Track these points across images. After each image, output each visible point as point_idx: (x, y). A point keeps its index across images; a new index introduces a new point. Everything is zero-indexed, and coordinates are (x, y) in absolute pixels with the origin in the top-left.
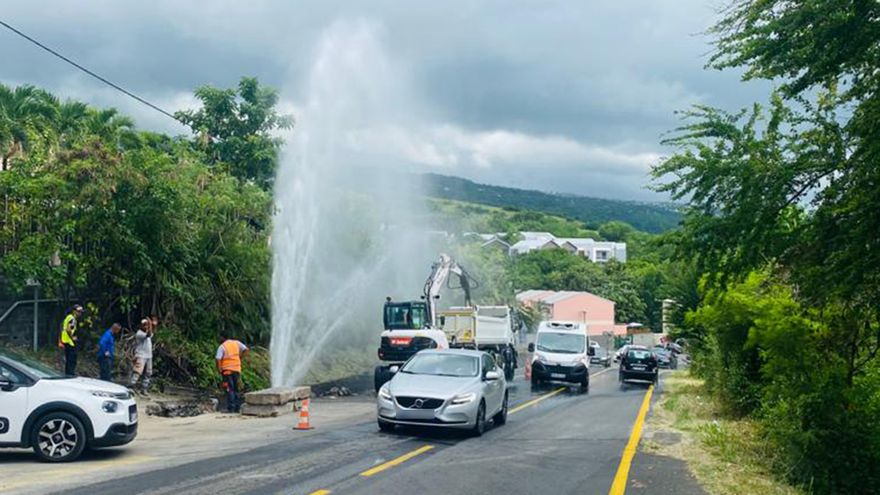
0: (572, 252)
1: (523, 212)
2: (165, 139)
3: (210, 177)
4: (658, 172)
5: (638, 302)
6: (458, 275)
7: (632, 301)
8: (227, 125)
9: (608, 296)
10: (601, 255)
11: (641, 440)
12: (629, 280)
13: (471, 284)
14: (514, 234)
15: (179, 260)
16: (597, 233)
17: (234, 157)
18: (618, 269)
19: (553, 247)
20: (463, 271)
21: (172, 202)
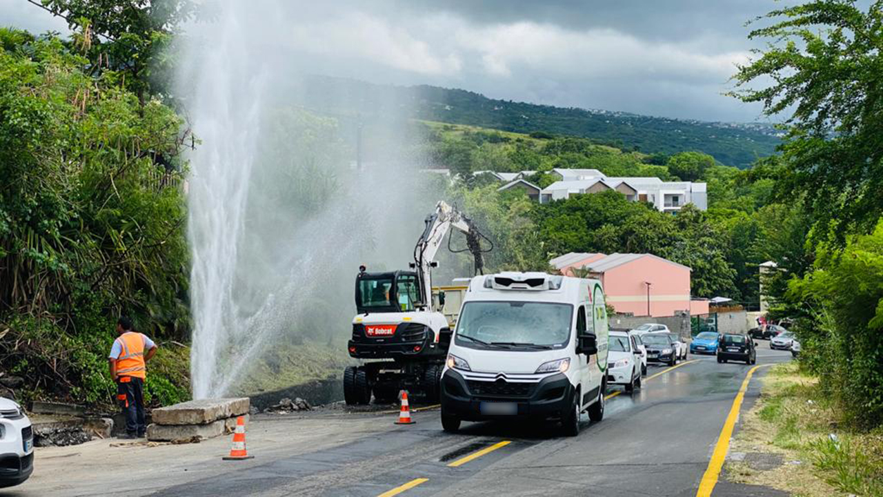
0: (630, 197)
1: (559, 140)
2: (28, 38)
3: (96, 94)
4: (748, 74)
5: (725, 267)
6: (464, 232)
7: (716, 266)
8: (120, 16)
9: (680, 259)
10: (671, 201)
11: (725, 463)
12: (711, 235)
13: (484, 245)
14: (547, 173)
15: (50, 216)
16: (665, 168)
17: (132, 64)
18: (696, 220)
19: (603, 190)
20: (472, 227)
21: (38, 131)
